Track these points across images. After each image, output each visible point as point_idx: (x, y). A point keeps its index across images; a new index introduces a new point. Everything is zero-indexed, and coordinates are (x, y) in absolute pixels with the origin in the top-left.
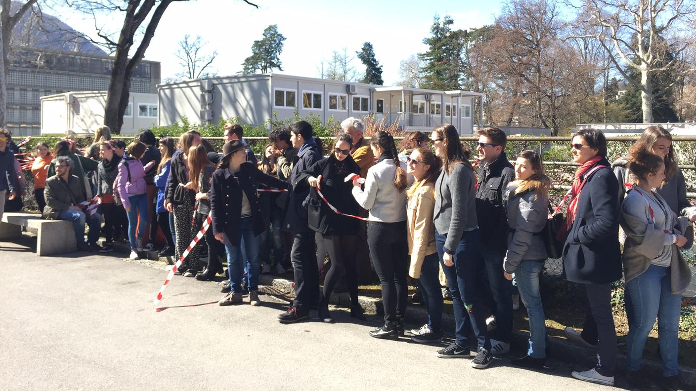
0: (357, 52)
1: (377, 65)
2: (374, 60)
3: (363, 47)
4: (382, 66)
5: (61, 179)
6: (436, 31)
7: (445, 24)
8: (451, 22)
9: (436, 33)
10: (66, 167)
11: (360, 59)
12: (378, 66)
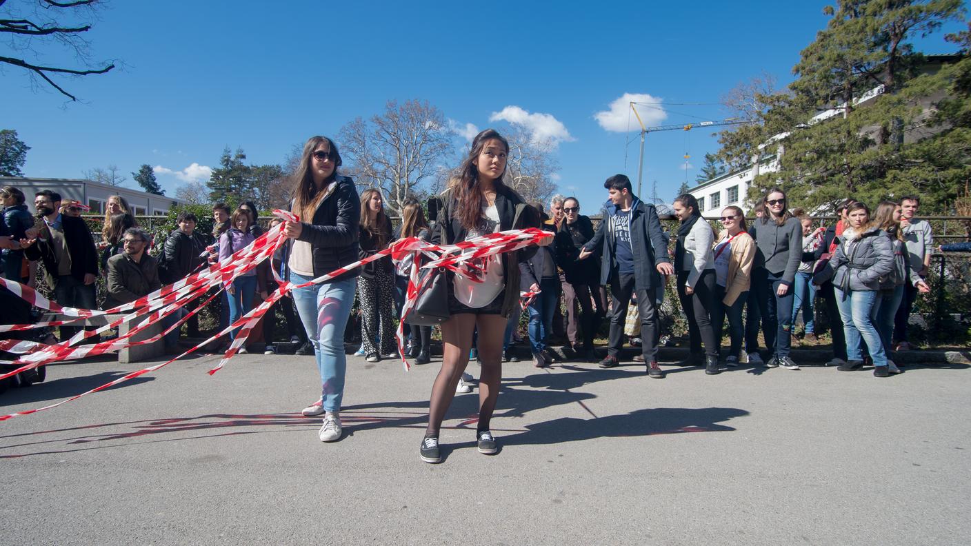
0: (133, 174)
1: (158, 189)
2: (156, 184)
3: (141, 169)
4: (164, 191)
5: (131, 259)
6: (225, 163)
7: (237, 157)
8: (243, 157)
9: (227, 165)
10: (141, 243)
11: (138, 182)
12: (160, 191)
